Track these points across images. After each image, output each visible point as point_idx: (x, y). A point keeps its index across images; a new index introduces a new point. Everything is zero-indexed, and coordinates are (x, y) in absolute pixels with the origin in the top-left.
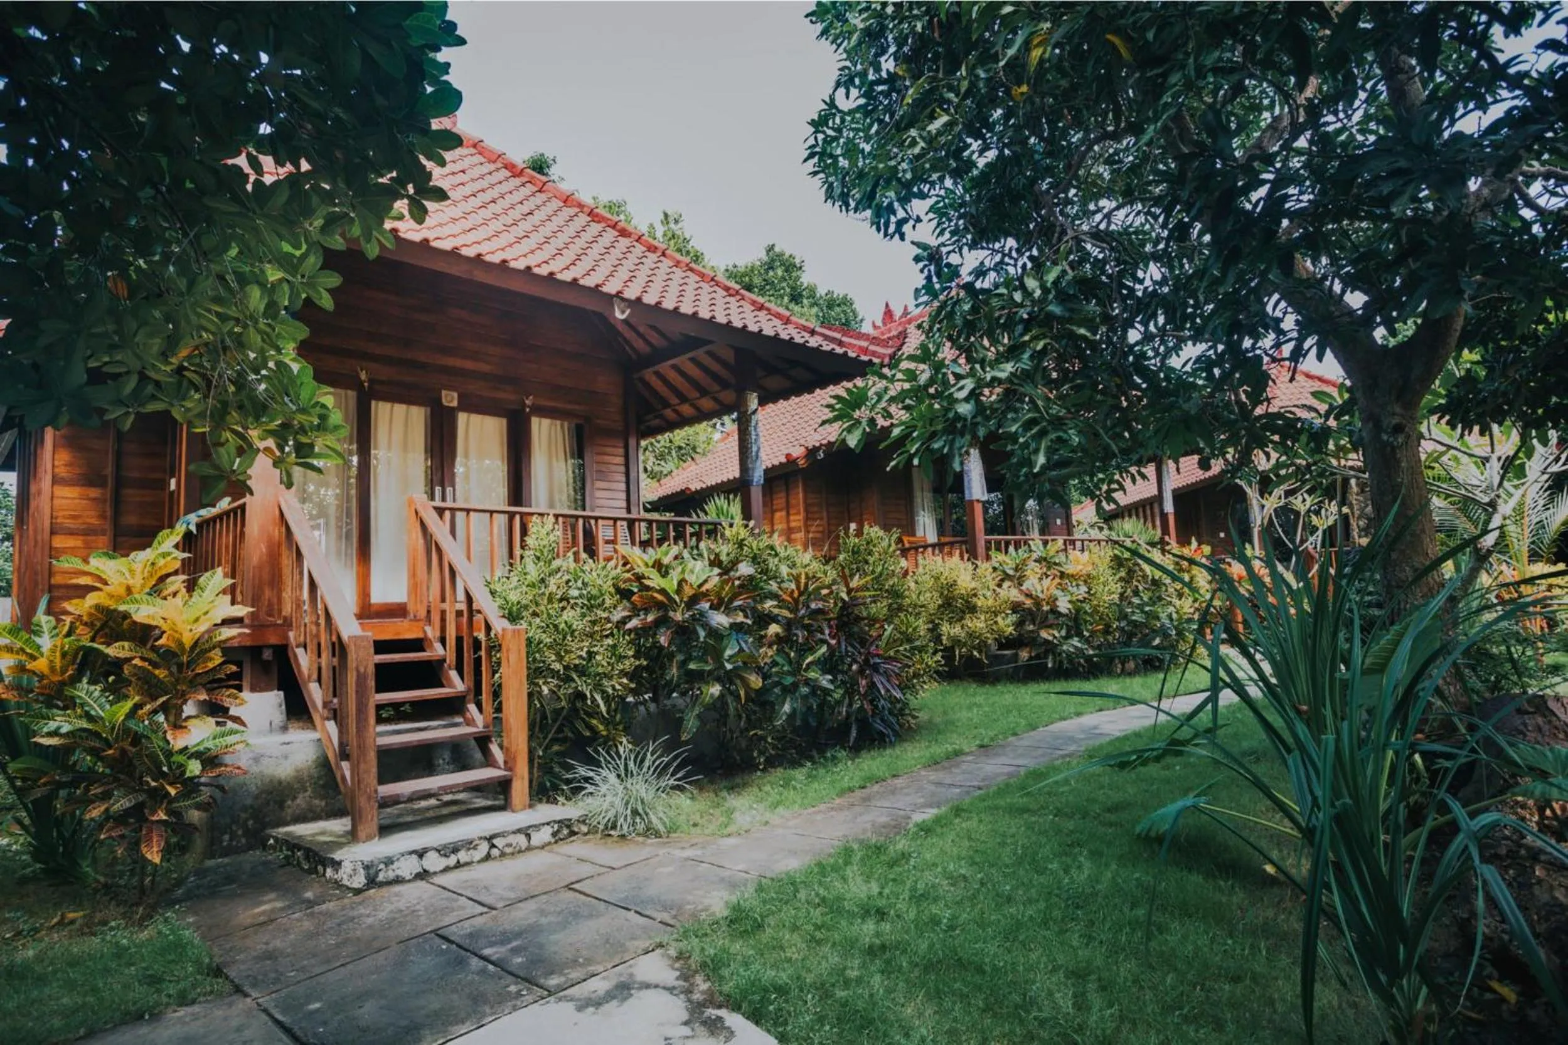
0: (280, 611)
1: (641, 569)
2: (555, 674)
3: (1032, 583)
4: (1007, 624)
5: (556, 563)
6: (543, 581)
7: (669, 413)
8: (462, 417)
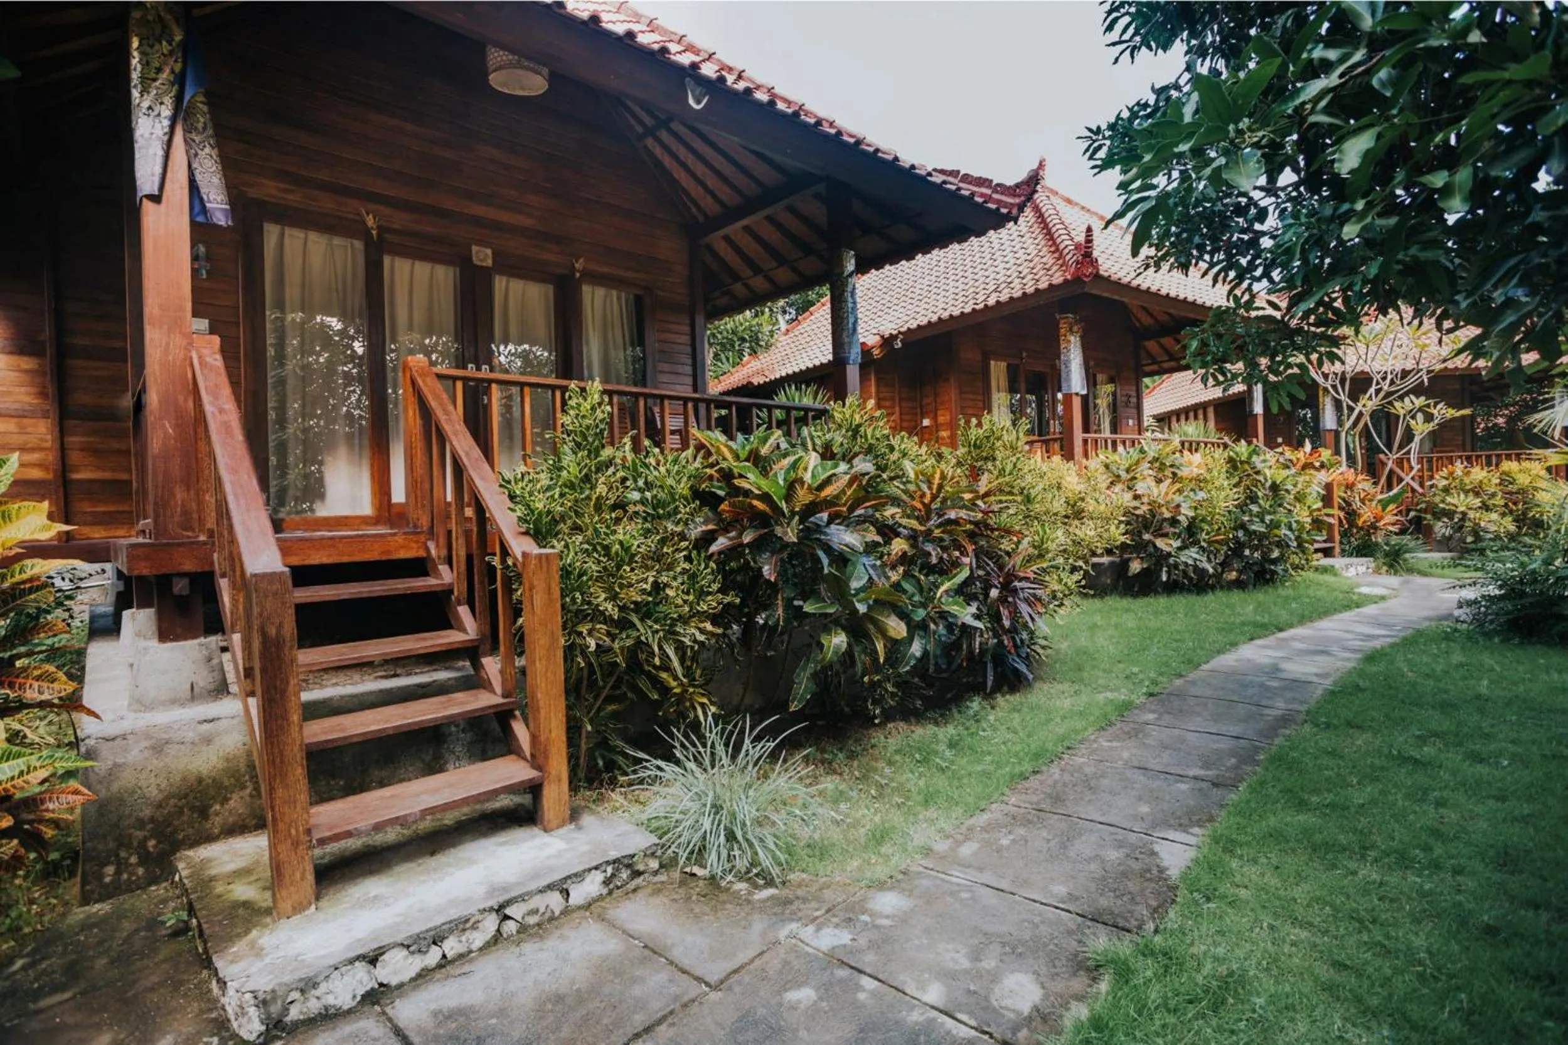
0: (201, 521)
1: (730, 463)
2: (607, 620)
3: (1146, 486)
4: (1118, 534)
5: (607, 452)
6: (587, 479)
7: (738, 288)
8: (500, 283)
